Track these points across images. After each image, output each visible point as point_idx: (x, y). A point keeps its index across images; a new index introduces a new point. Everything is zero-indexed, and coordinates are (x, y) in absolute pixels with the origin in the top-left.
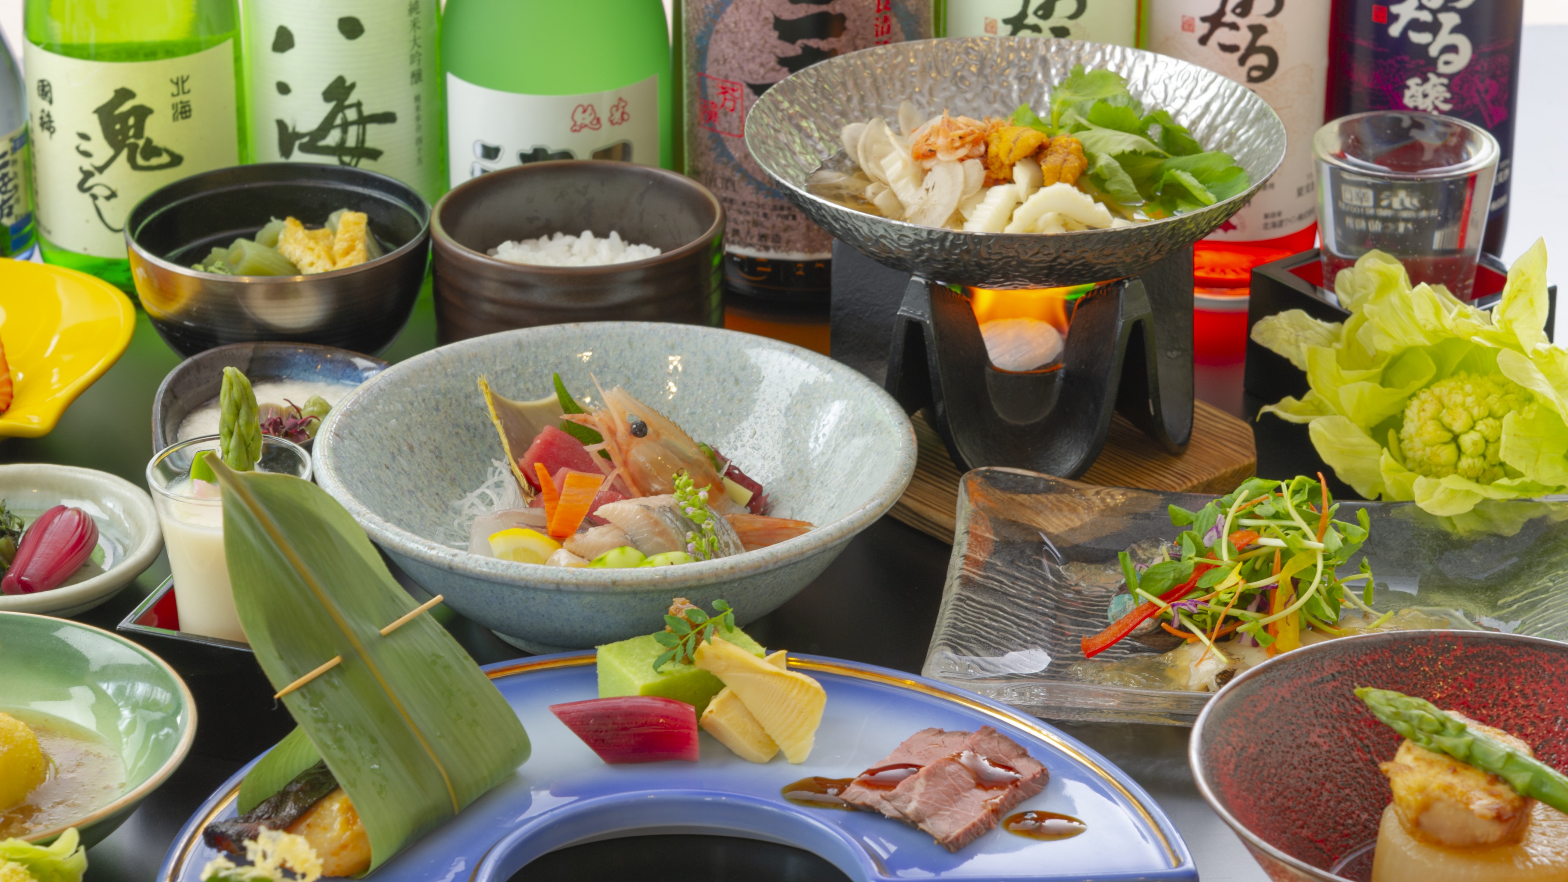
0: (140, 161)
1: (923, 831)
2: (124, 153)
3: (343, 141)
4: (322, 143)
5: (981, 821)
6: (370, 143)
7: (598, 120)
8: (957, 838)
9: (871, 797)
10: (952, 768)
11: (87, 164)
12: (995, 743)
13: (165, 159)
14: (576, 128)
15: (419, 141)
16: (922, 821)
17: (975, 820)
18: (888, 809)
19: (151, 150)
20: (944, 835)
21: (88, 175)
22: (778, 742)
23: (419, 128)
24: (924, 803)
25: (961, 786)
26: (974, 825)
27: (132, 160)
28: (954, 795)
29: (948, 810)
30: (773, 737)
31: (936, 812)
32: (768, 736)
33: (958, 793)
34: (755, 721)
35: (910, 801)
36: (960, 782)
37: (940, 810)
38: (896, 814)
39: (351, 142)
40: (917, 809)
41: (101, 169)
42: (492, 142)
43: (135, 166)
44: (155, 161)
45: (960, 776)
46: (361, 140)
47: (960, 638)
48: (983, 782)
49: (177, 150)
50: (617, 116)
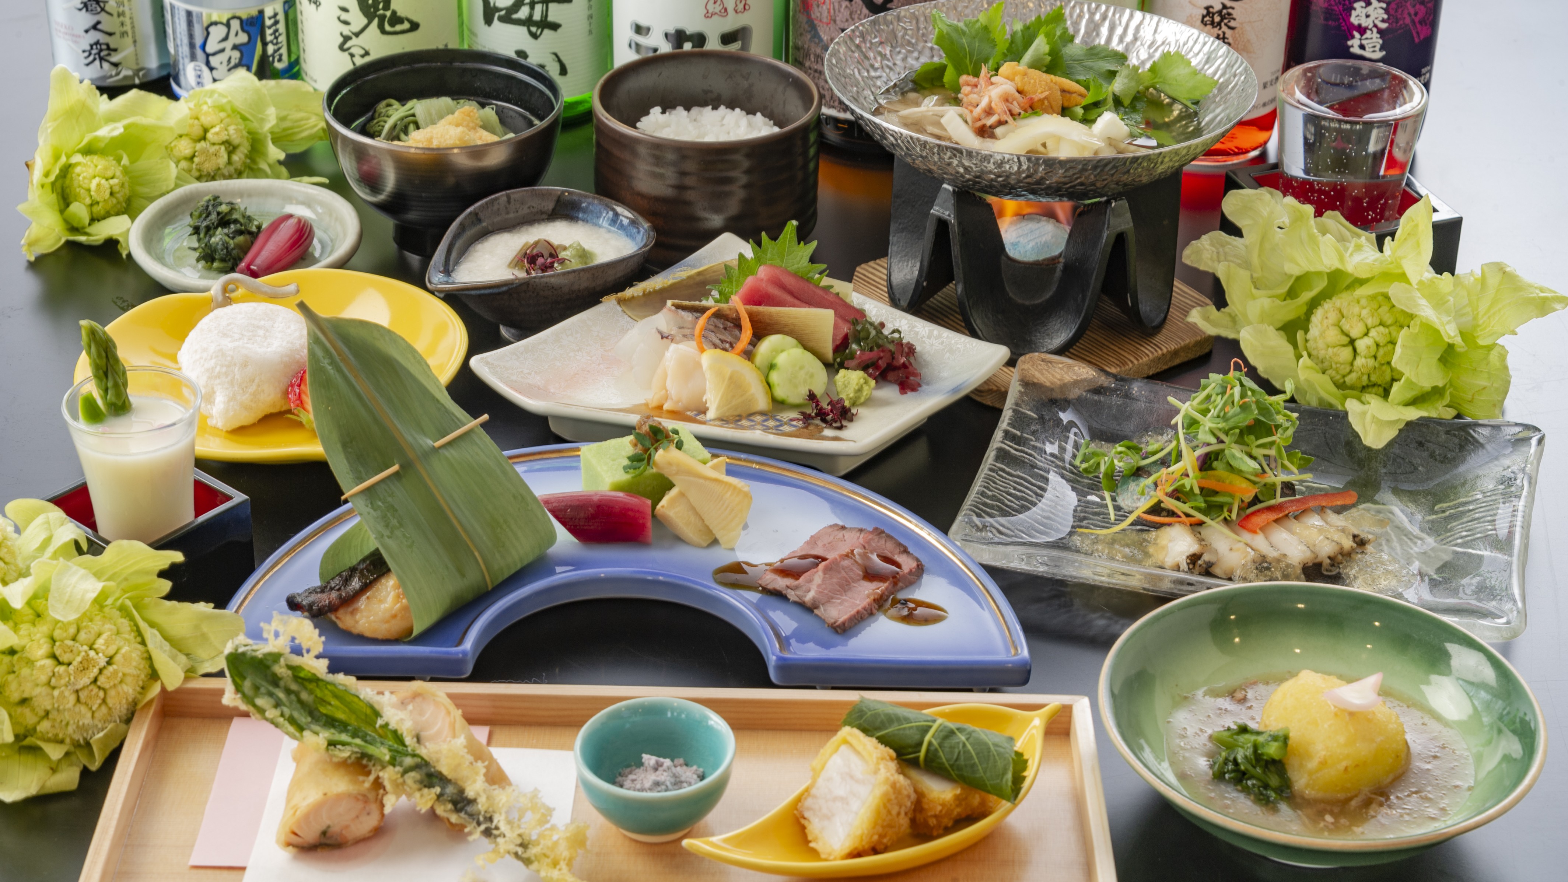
0: (387, 28)
1: (817, 616)
2: (376, 22)
3: (531, 15)
4: (515, 16)
5: (864, 609)
6: (551, 18)
7: (726, 10)
8: (844, 623)
9: (781, 583)
10: (846, 563)
11: (346, 30)
12: (882, 542)
13: (406, 25)
14: (708, 15)
15: (590, 17)
16: (817, 607)
17: (860, 608)
18: (792, 595)
19: (396, 19)
20: (833, 621)
21: (347, 39)
22: (714, 532)
23: (590, 7)
24: (820, 592)
25: (851, 578)
26: (858, 612)
27: (381, 27)
28: (845, 586)
29: (838, 599)
30: (711, 527)
31: (829, 600)
32: (707, 528)
33: (848, 583)
34: (696, 513)
35: (809, 591)
36: (851, 574)
37: (832, 598)
38: (797, 599)
39: (537, 16)
40: (814, 598)
41: (357, 35)
42: (643, 23)
43: (383, 32)
44: (398, 28)
45: (852, 570)
46: (545, 15)
47: (985, 504)
48: (870, 575)
49: (415, 19)
50: (740, 7)
